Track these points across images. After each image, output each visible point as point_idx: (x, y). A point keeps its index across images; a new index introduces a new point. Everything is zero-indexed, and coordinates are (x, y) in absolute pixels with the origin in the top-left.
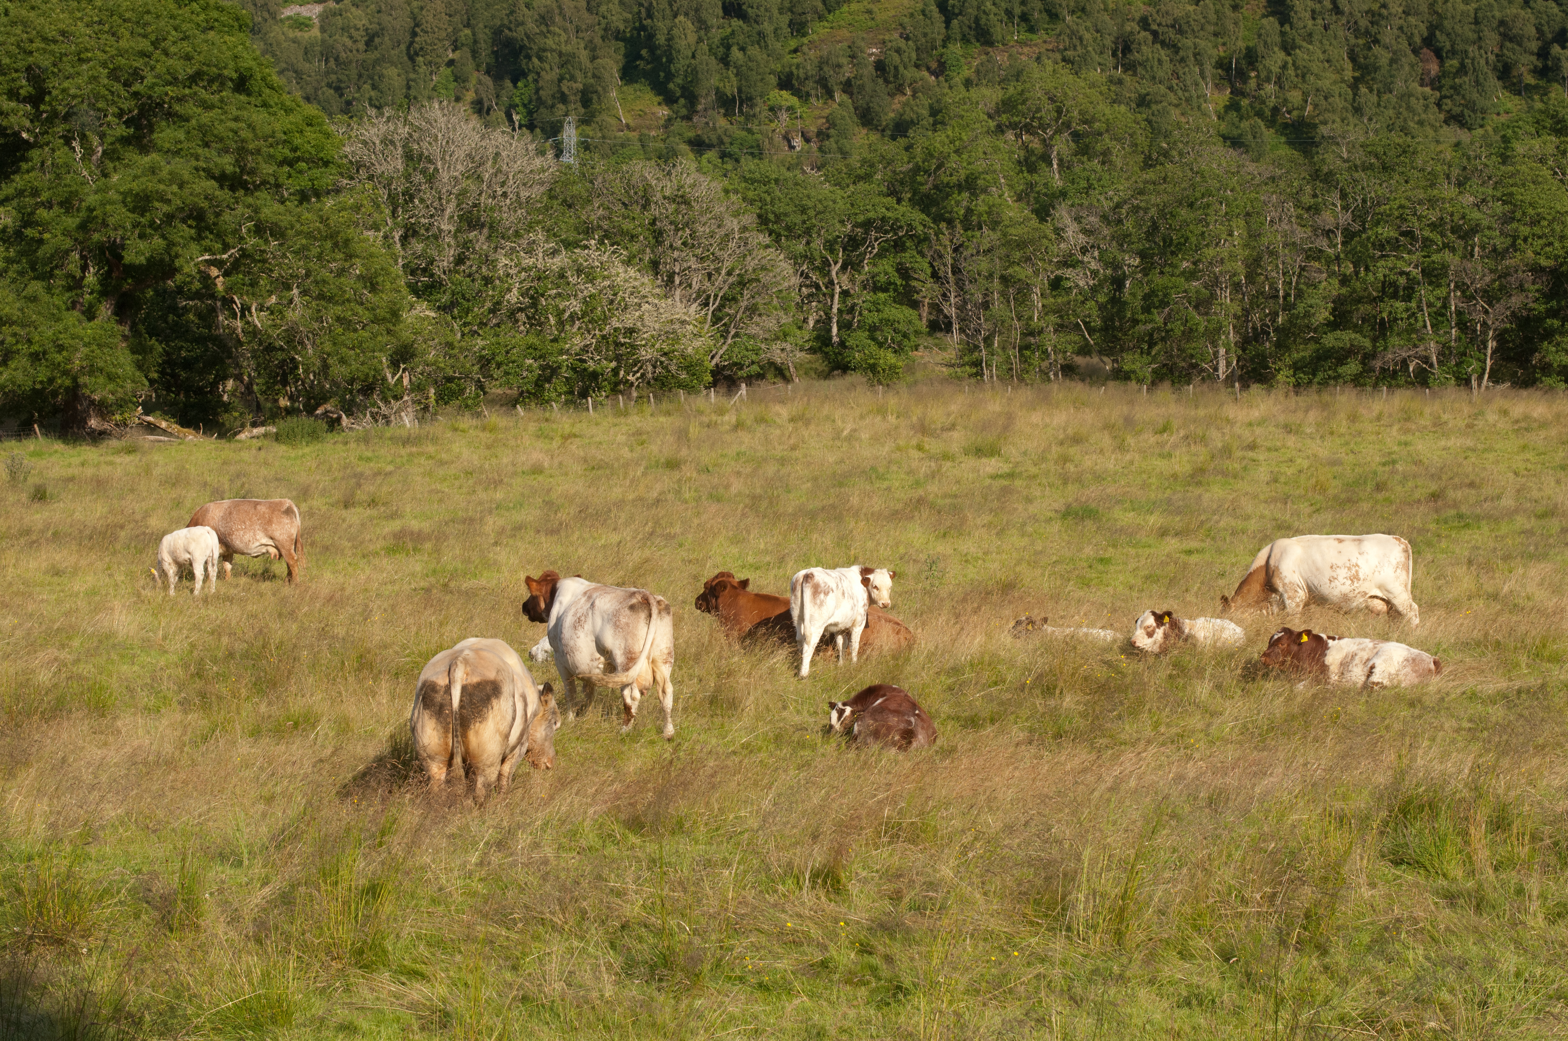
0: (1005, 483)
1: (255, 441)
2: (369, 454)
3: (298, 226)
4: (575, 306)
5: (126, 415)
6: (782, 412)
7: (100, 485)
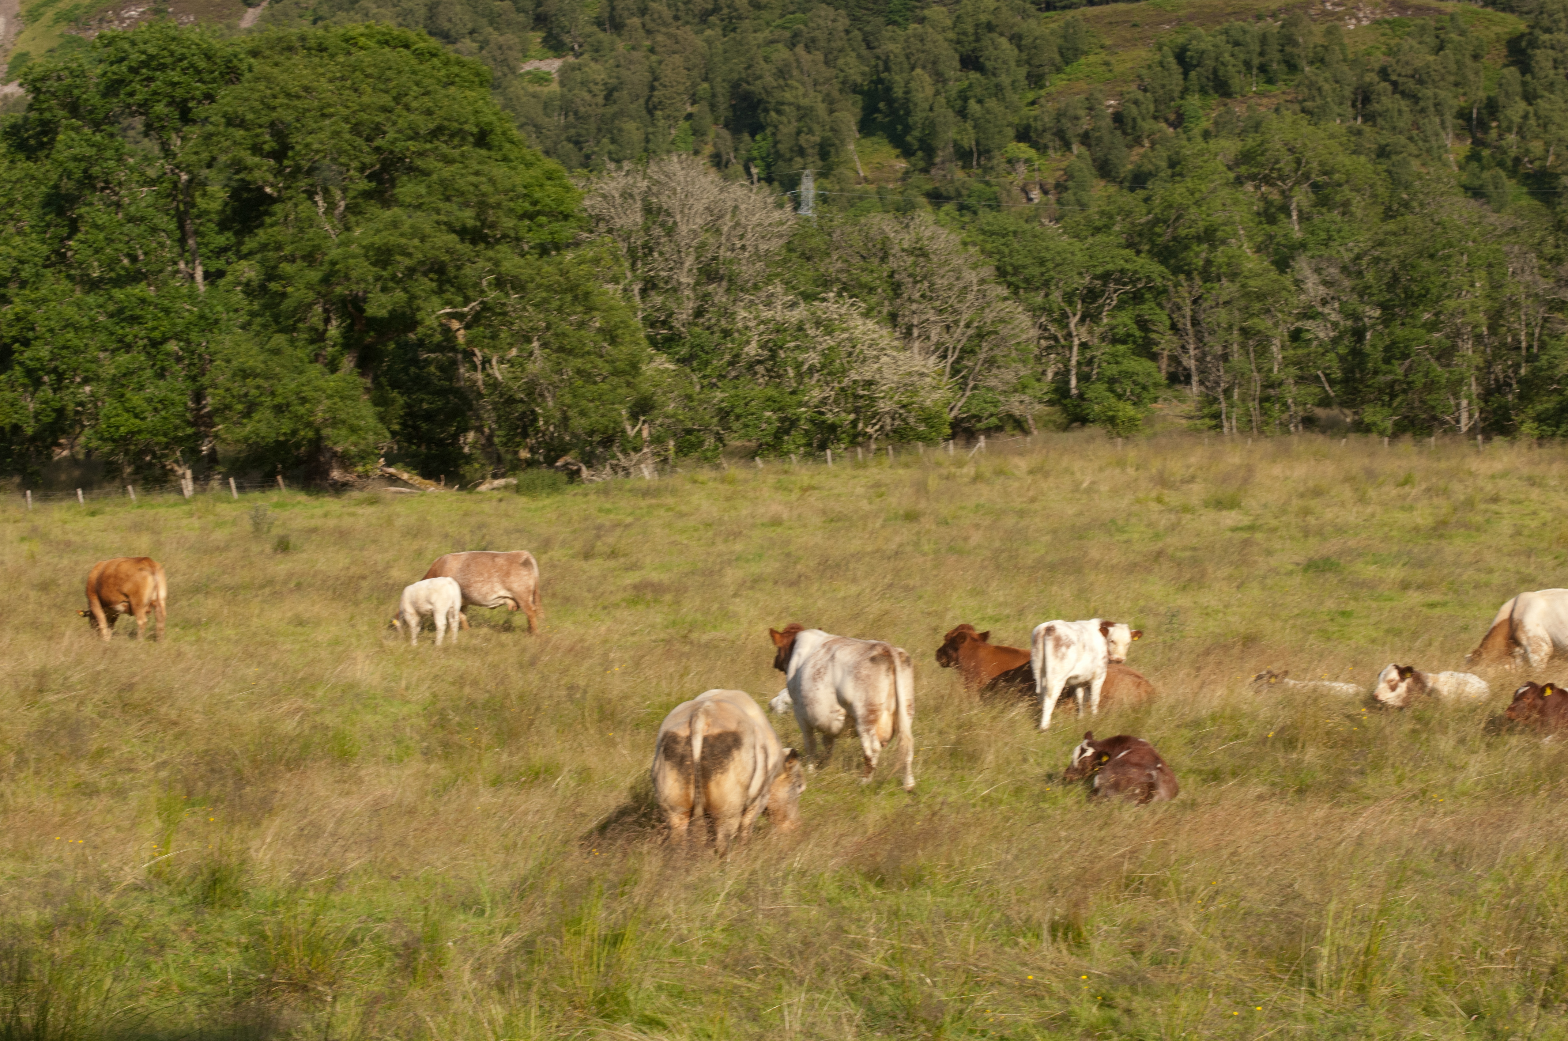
0: (1246, 535)
1: (495, 492)
2: (608, 506)
3: (538, 279)
4: (813, 358)
5: (369, 467)
6: (1021, 464)
7: (342, 536)
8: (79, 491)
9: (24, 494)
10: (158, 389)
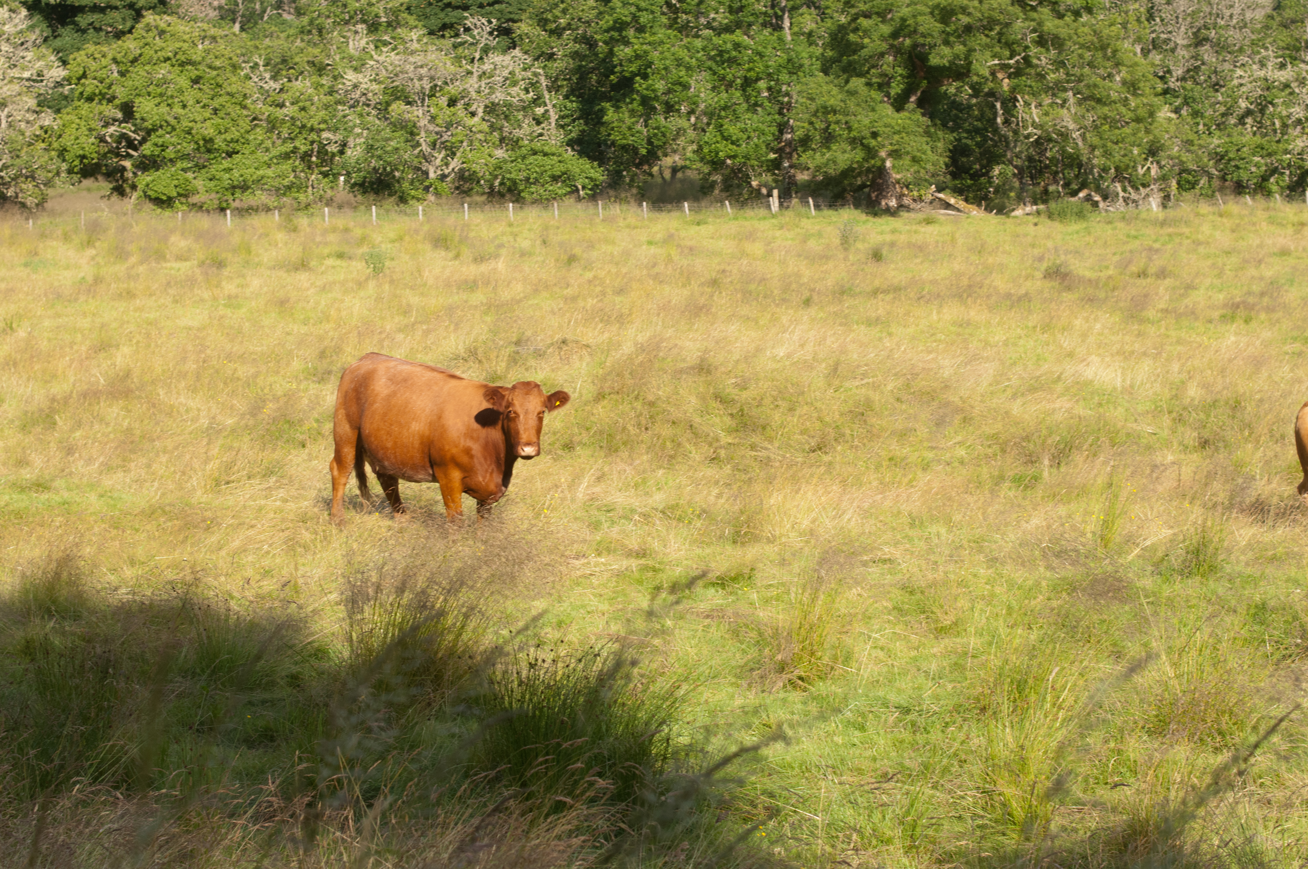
1: (1030, 217)
2: (1133, 233)
3: (1075, 37)
5: (922, 192)
8: (686, 204)
9: (640, 205)
10: (751, 121)
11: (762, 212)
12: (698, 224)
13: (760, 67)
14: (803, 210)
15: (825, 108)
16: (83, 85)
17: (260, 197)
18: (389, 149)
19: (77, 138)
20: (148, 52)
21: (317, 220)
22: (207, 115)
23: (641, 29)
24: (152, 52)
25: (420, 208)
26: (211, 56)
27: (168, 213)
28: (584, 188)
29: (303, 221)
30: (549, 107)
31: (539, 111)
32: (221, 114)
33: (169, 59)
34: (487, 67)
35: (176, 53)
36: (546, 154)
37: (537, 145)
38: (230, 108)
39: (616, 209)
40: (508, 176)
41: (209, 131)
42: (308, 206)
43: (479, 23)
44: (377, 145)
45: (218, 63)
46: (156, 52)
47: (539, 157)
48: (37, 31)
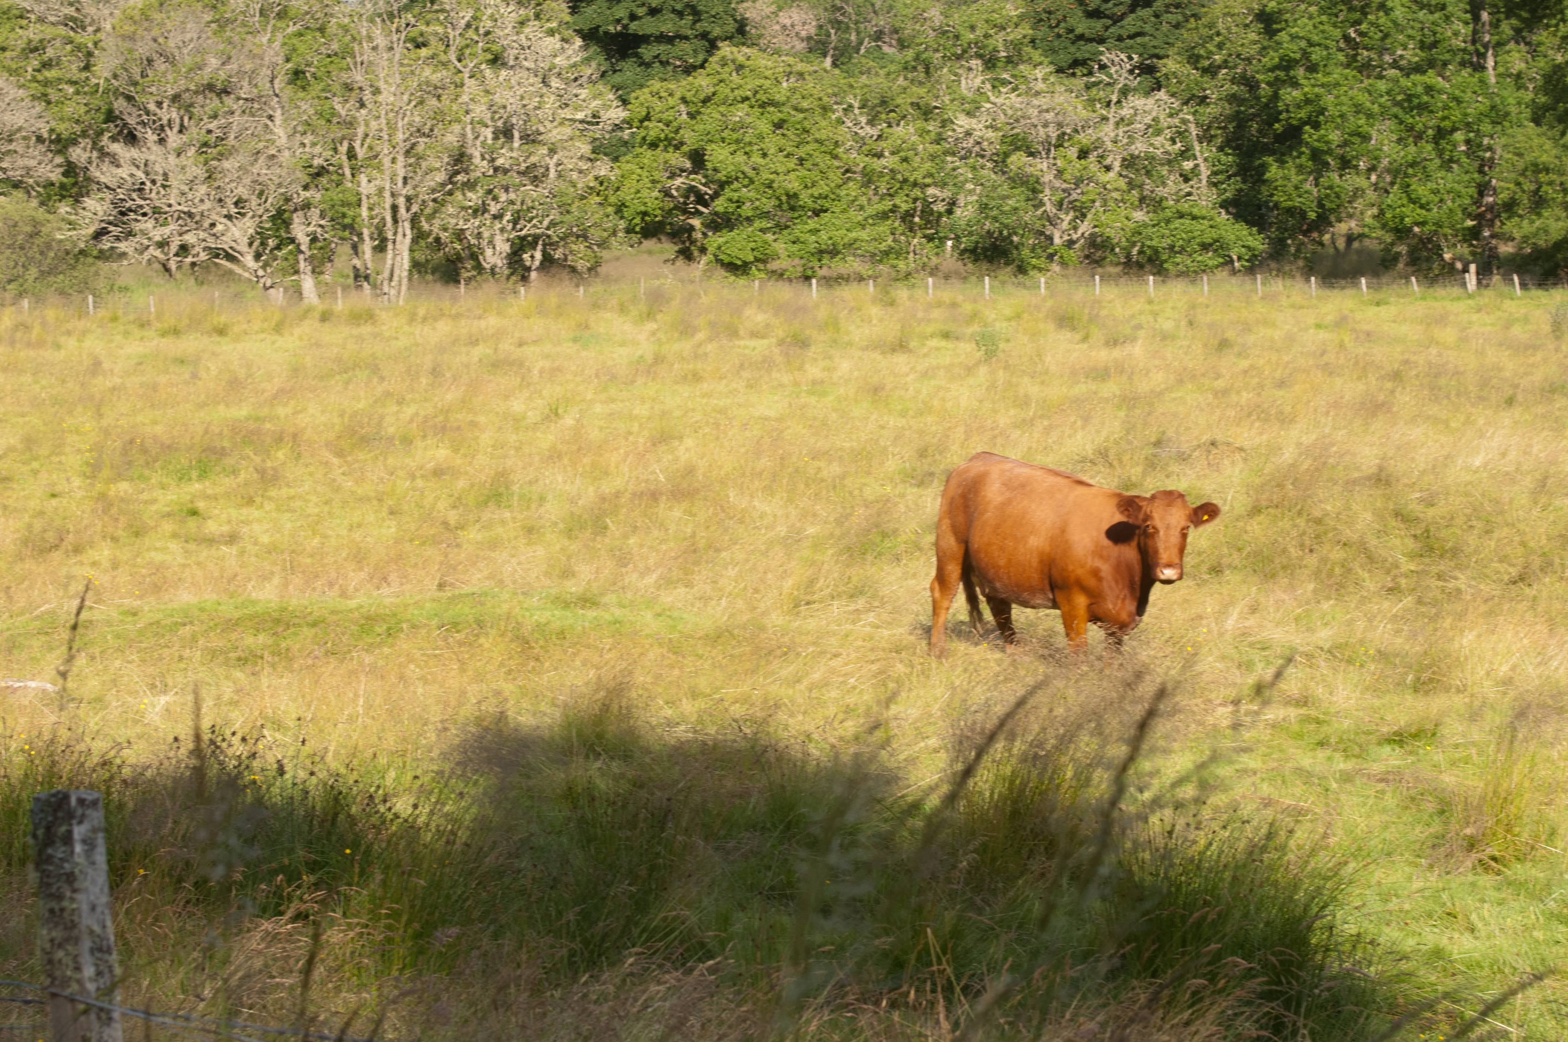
8: (1363, 281)
9: (1308, 280)
10: (1444, 180)
11: (1456, 291)
12: (1378, 304)
13: (1456, 115)
14: (1506, 289)
15: (1536, 165)
16: (647, 128)
17: (853, 264)
18: (1007, 208)
19: (638, 192)
20: (724, 91)
21: (918, 292)
22: (791, 166)
23: (1312, 68)
24: (728, 91)
25: (1043, 280)
26: (798, 96)
27: (742, 281)
28: (1240, 258)
29: (902, 293)
30: (1200, 161)
31: (1188, 165)
32: (808, 164)
33: (747, 99)
34: (1126, 112)
35: (756, 92)
36: (1194, 218)
37: (1185, 207)
38: (818, 158)
39: (1278, 285)
40: (1148, 243)
41: (793, 184)
42: (908, 275)
43: (1117, 60)
44: (993, 203)
45: (805, 104)
46: (732, 90)
47: (1187, 221)
48: (594, 64)
